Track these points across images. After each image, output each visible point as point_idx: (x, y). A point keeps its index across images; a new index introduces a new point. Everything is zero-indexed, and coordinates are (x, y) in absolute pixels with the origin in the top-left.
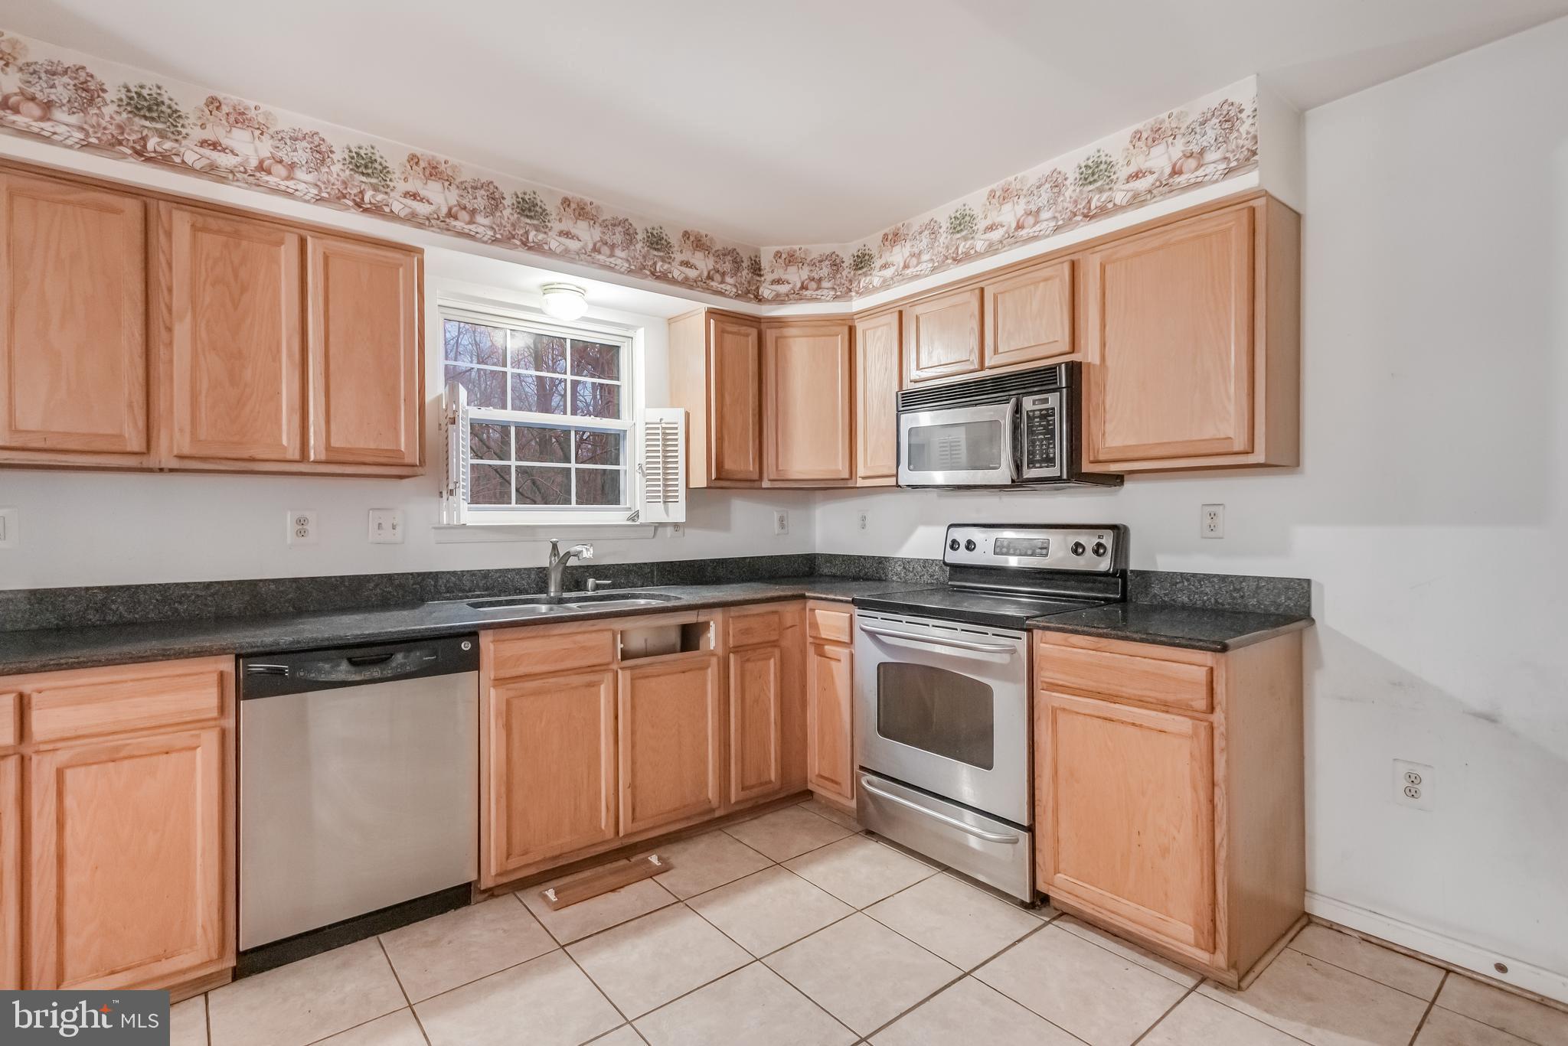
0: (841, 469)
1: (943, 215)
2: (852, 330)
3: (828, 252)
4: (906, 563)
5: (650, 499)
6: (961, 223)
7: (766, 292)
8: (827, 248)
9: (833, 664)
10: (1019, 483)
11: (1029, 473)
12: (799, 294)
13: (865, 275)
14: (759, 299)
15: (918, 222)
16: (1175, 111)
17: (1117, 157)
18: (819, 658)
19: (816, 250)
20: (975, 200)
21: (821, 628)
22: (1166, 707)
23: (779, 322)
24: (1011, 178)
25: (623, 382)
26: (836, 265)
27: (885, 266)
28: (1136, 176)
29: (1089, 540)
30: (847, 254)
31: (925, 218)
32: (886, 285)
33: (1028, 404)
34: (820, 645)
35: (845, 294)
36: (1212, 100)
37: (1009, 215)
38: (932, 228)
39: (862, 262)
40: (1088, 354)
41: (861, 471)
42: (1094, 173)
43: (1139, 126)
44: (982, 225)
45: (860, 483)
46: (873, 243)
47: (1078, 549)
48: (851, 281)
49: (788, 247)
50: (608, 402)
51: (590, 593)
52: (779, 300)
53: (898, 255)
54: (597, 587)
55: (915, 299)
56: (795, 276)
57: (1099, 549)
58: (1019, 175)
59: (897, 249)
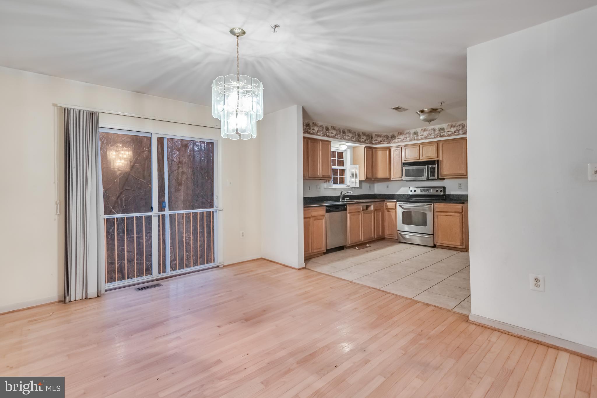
0: (388, 176)
1: (412, 131)
2: (390, 150)
3: (386, 135)
4: (399, 195)
5: (353, 182)
6: (415, 133)
7: (374, 142)
8: (386, 134)
9: (392, 213)
10: (428, 179)
11: (430, 178)
12: (380, 143)
13: (394, 139)
14: (372, 144)
15: (406, 132)
16: (455, 123)
17: (445, 128)
18: (388, 212)
19: (383, 134)
20: (419, 130)
21: (388, 206)
22: (456, 212)
23: (376, 148)
24: (426, 128)
25: (344, 159)
26: (387, 137)
27: (399, 139)
28: (448, 131)
29: (439, 190)
30: (390, 135)
31: (408, 131)
32: (399, 142)
33: (430, 166)
34: (388, 210)
35: (389, 143)
36: (461, 123)
37: (425, 134)
38: (409, 133)
39: (393, 137)
40: (441, 158)
41: (392, 177)
42: (441, 130)
43: (449, 124)
44: (420, 134)
45: (392, 179)
46: (396, 134)
47: (437, 191)
48: (390, 140)
49: (378, 134)
50: (341, 163)
51: (345, 201)
52: (376, 144)
53: (402, 137)
54: (347, 199)
55: (405, 146)
56: (379, 139)
57: (441, 191)
58: (427, 127)
59: (401, 136)
